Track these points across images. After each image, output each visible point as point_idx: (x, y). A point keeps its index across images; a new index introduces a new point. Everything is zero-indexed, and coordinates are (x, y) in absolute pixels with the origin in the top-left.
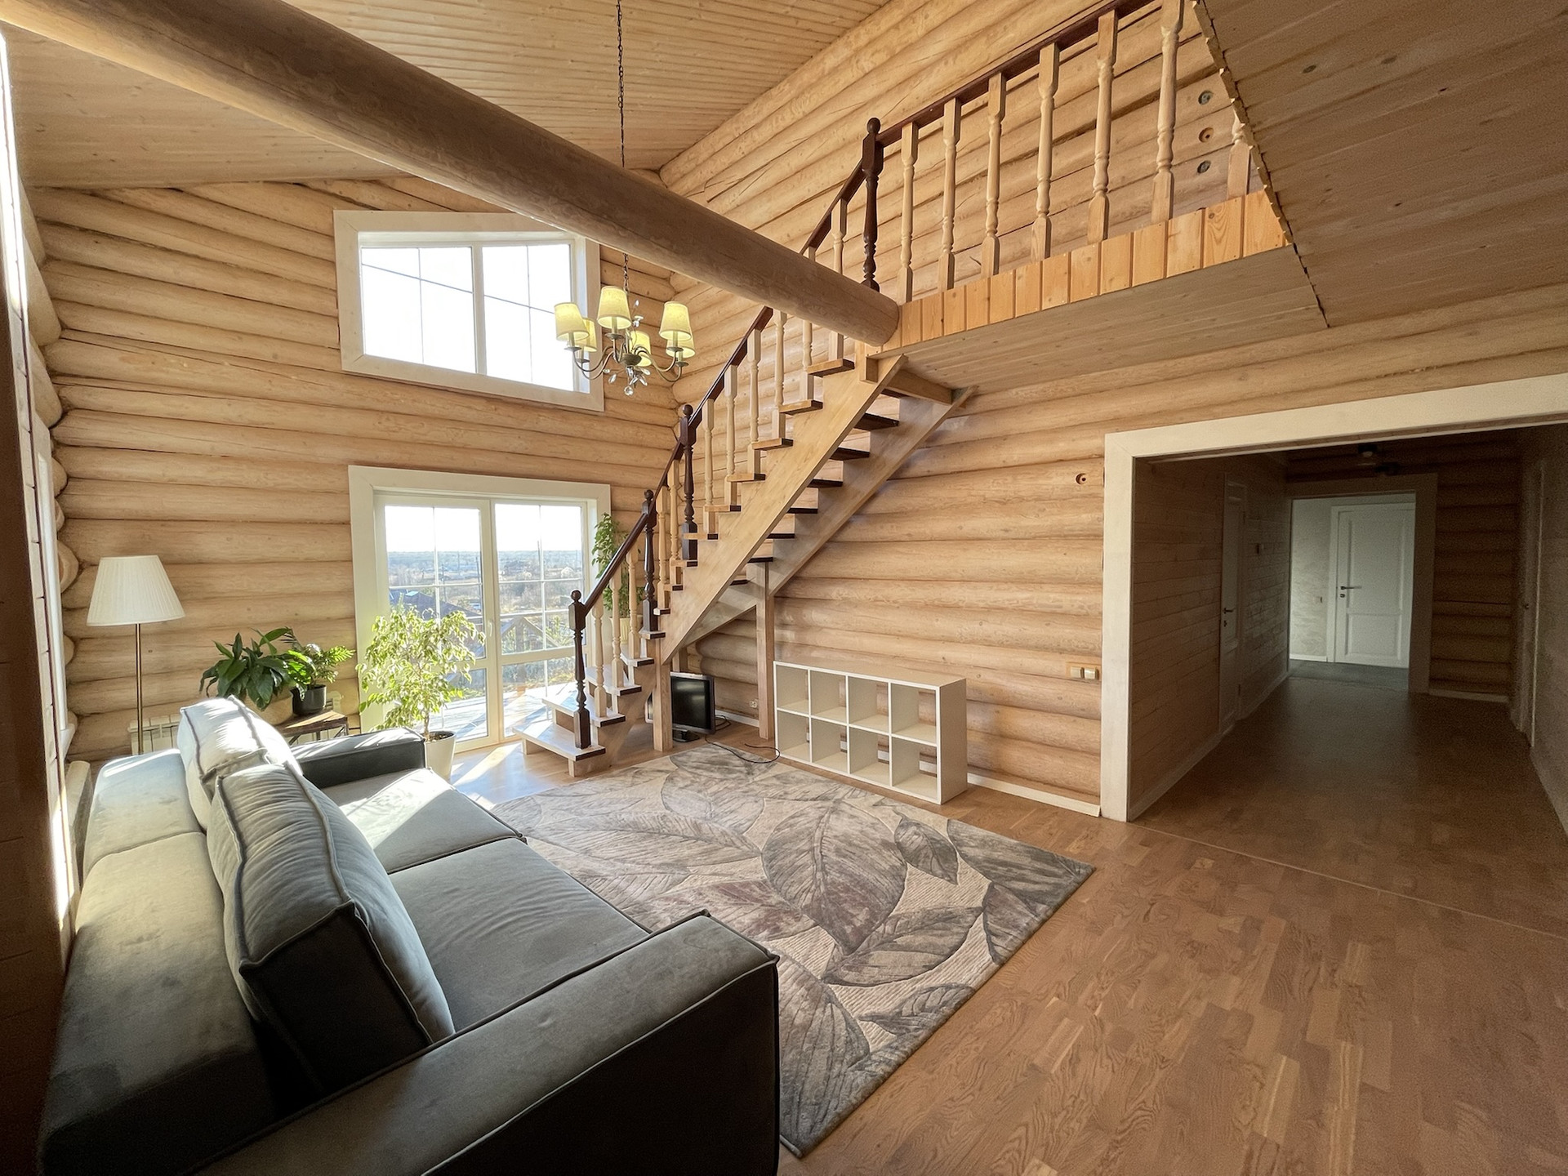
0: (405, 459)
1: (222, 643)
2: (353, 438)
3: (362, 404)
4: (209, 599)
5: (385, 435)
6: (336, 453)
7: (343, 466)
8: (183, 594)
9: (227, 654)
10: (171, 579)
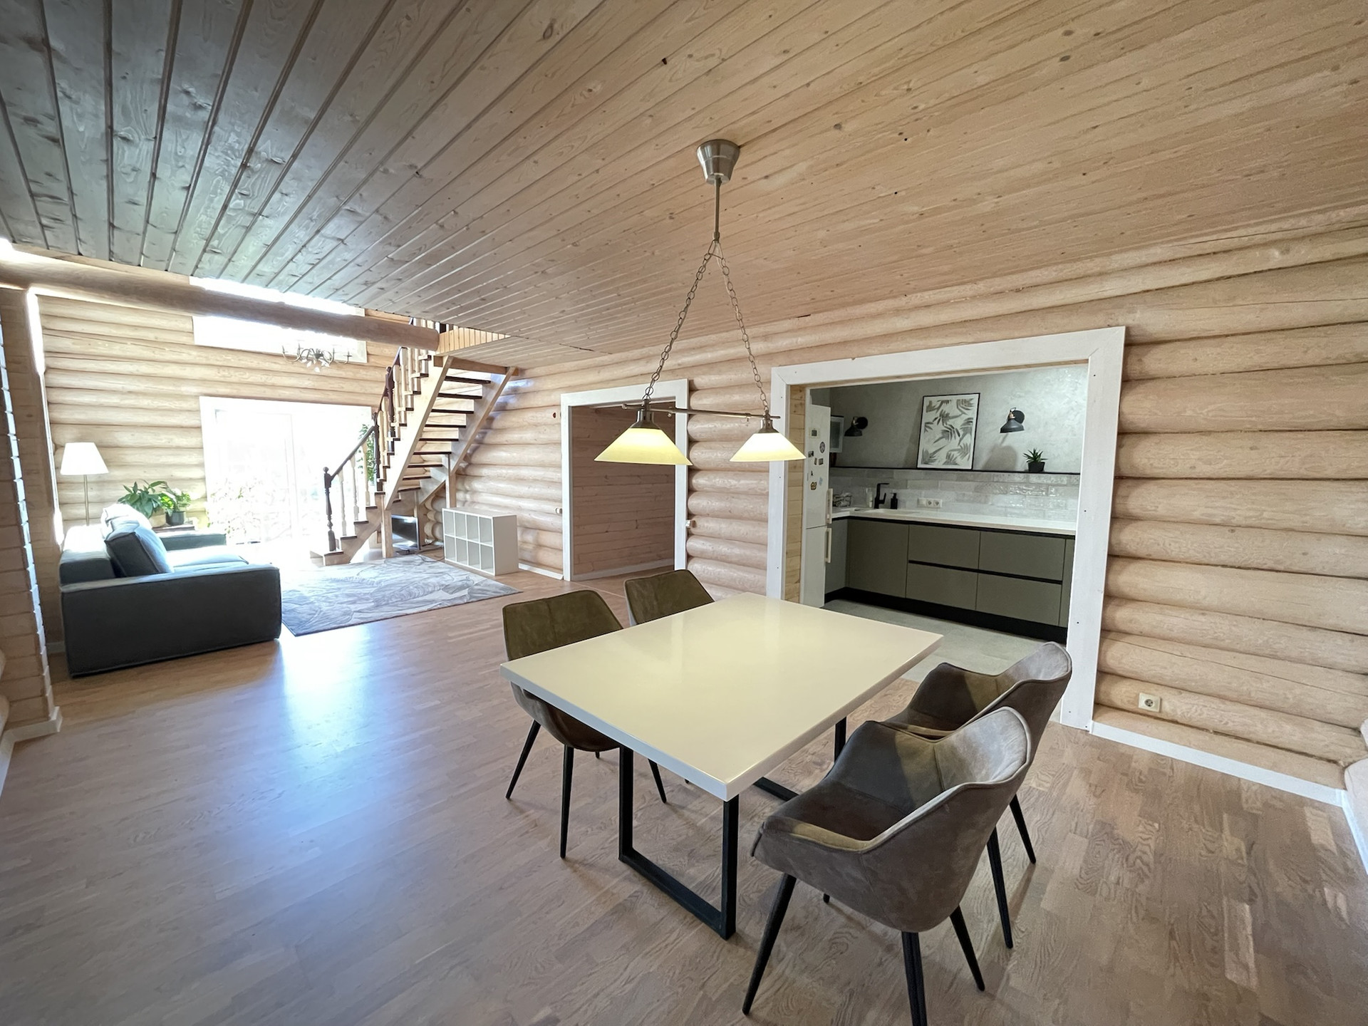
0: (234, 392)
1: (128, 486)
2: (203, 381)
3: (208, 362)
4: (123, 466)
5: (222, 379)
6: (193, 390)
7: (197, 397)
8: (108, 462)
9: (129, 491)
10: (101, 455)
